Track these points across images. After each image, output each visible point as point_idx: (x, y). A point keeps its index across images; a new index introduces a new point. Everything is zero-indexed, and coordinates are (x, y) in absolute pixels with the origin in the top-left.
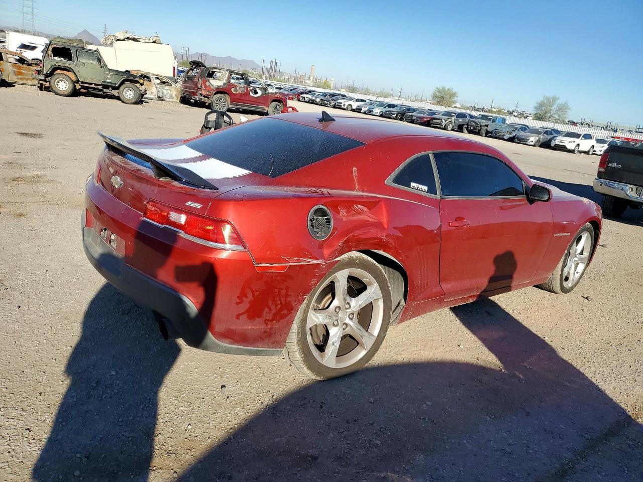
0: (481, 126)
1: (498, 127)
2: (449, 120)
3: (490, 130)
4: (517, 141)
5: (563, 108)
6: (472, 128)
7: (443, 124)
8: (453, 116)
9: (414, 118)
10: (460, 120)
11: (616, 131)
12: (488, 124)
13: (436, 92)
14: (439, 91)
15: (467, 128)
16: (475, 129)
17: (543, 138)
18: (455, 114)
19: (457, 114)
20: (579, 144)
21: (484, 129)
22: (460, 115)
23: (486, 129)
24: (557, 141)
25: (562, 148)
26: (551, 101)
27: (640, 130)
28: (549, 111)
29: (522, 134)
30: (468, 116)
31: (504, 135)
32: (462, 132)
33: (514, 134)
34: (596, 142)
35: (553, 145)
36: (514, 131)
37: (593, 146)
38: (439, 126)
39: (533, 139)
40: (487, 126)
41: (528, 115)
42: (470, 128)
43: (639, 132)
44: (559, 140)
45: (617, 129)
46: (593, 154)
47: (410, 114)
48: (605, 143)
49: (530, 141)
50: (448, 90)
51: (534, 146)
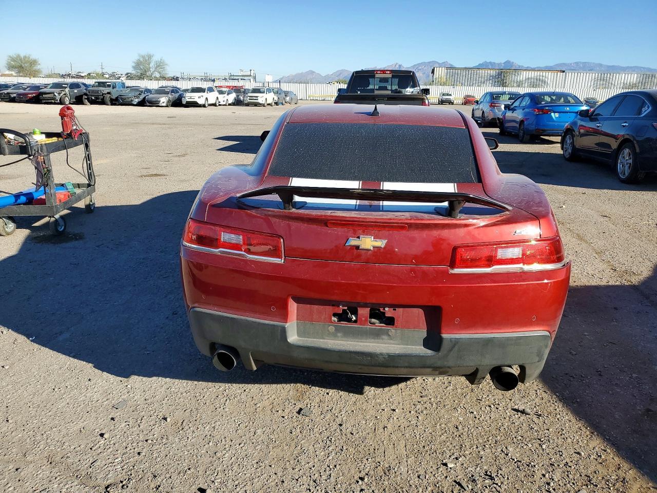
0: (103, 94)
1: (121, 93)
2: (63, 93)
3: (114, 97)
4: (148, 104)
5: (160, 65)
6: (93, 98)
7: (58, 98)
8: (66, 87)
9: (12, 96)
10: (76, 91)
11: (214, 81)
12: (109, 91)
13: (9, 61)
14: (13, 59)
15: (88, 99)
16: (97, 98)
17: (173, 97)
18: (67, 84)
19: (69, 85)
20: (207, 98)
21: (108, 97)
22: (73, 86)
23: (110, 97)
24: (187, 98)
25: (194, 105)
26: (147, 58)
27: (232, 77)
28: (149, 69)
29: (151, 96)
30: (82, 86)
31: (132, 101)
32: (83, 104)
33: (142, 97)
34: (218, 93)
35: (184, 102)
36: (140, 94)
37: (217, 98)
38: (53, 101)
39: (163, 100)
40: (109, 93)
41: (120, 76)
42: (92, 99)
43: (232, 79)
44: (189, 97)
45: (214, 79)
46: (220, 105)
47: (6, 92)
48: (224, 94)
49: (161, 102)
50: (25, 57)
51: (167, 106)
